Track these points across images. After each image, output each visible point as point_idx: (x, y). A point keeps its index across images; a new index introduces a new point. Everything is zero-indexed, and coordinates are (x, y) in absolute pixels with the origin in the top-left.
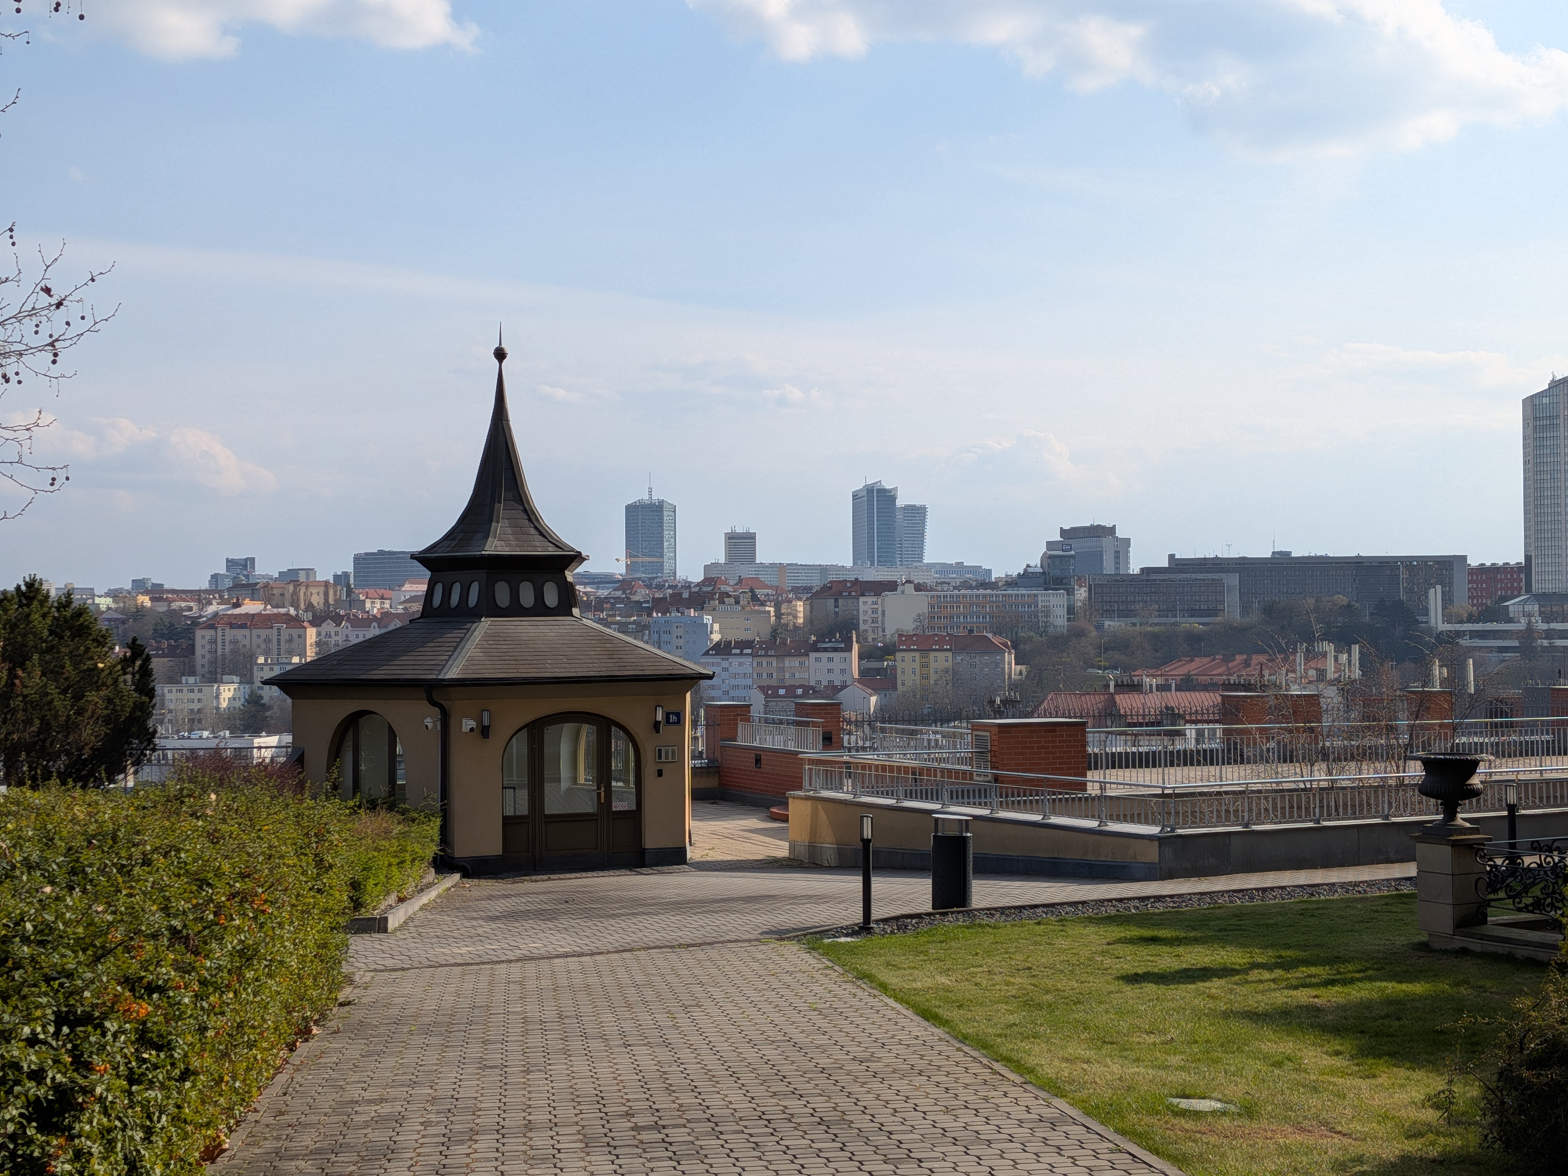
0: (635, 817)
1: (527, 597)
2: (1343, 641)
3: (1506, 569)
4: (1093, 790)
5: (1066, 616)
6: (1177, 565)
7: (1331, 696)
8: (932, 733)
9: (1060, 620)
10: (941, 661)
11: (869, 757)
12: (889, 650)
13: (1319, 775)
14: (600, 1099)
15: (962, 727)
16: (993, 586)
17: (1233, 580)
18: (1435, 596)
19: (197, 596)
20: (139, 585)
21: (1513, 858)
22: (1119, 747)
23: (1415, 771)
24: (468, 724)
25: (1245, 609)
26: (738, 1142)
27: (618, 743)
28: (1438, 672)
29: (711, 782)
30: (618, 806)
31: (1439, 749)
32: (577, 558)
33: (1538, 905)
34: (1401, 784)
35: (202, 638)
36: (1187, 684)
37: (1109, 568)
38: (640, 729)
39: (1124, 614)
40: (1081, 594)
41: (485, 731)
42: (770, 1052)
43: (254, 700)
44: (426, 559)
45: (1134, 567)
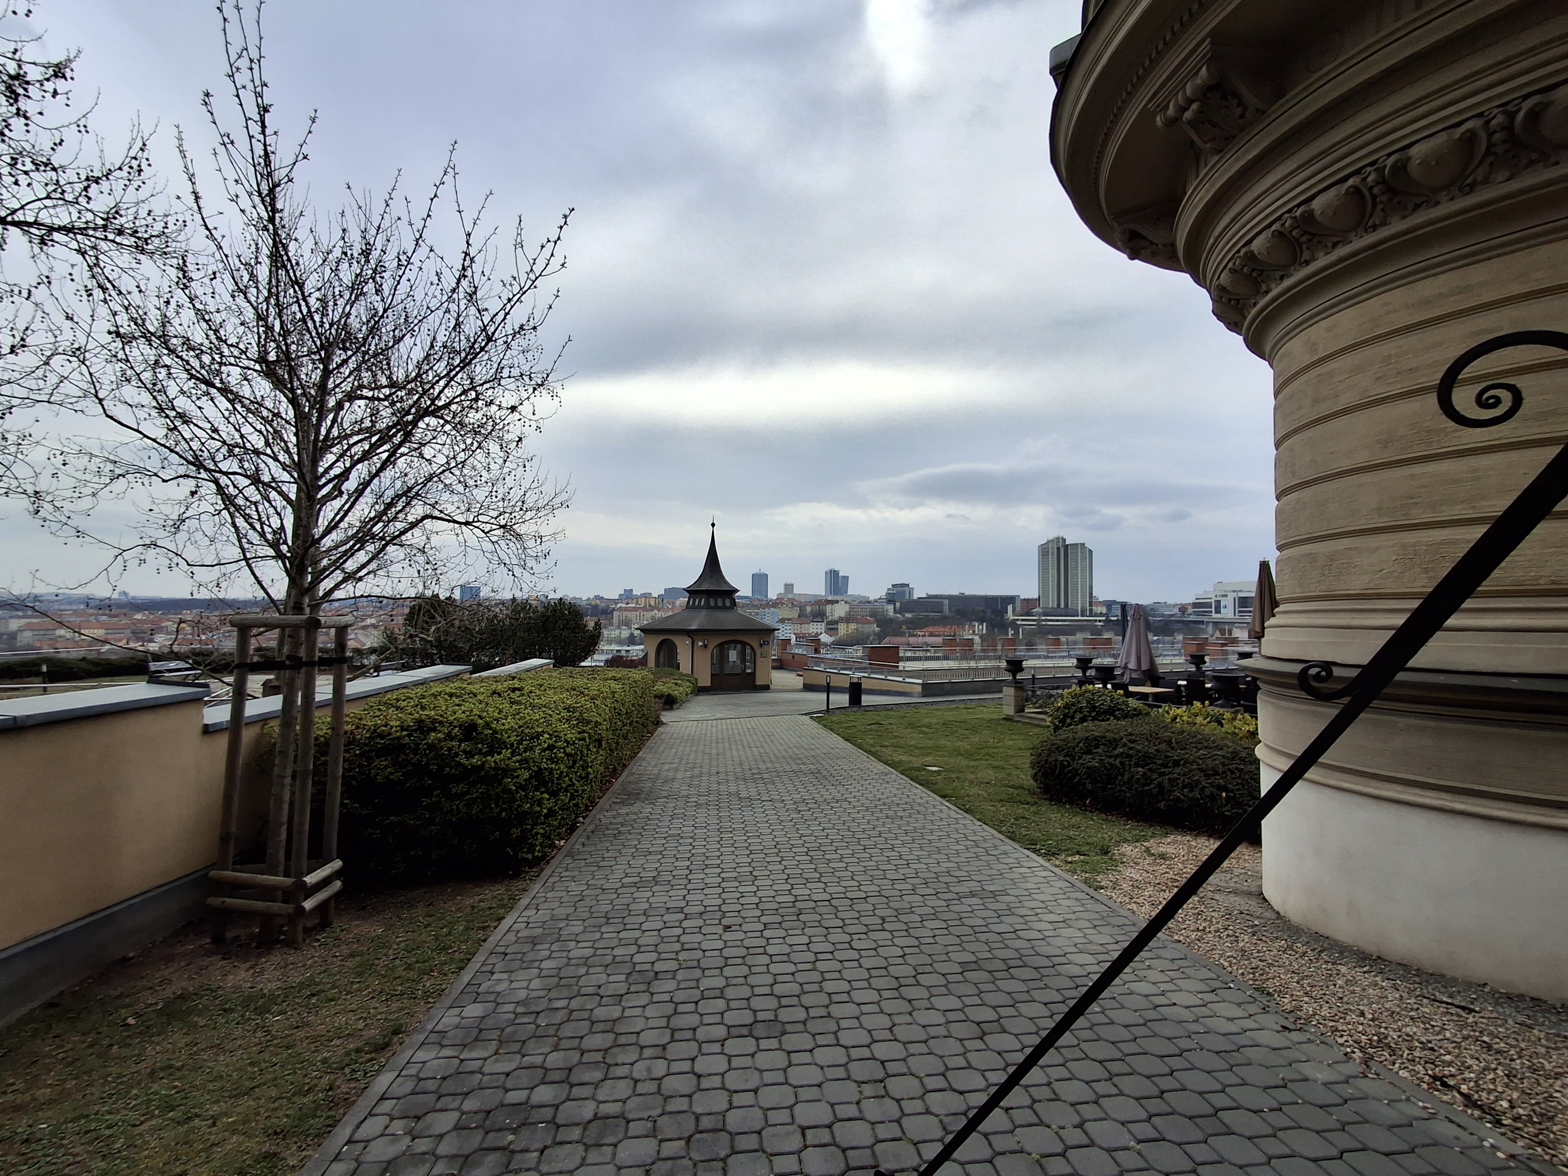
0: (753, 674)
1: (720, 603)
2: (981, 622)
3: (1032, 600)
4: (901, 668)
5: (893, 612)
6: (930, 597)
7: (977, 639)
8: (850, 650)
9: (891, 613)
10: (853, 626)
11: (828, 656)
12: (836, 622)
13: (973, 664)
14: (741, 764)
15: (860, 648)
16: (870, 602)
17: (946, 602)
18: (1010, 608)
19: (615, 601)
20: (597, 597)
21: (1033, 692)
22: (909, 654)
23: (1004, 664)
24: (700, 644)
25: (950, 611)
26: (785, 779)
27: (748, 651)
28: (1011, 632)
29: (778, 664)
30: (748, 671)
31: (1011, 655)
32: (737, 591)
33: (1040, 707)
34: (998, 668)
35: (615, 614)
36: (931, 635)
37: (907, 597)
38: (755, 645)
39: (911, 612)
40: (898, 605)
41: (705, 646)
42: (797, 751)
43: (632, 635)
44: (687, 590)
45: (915, 597)
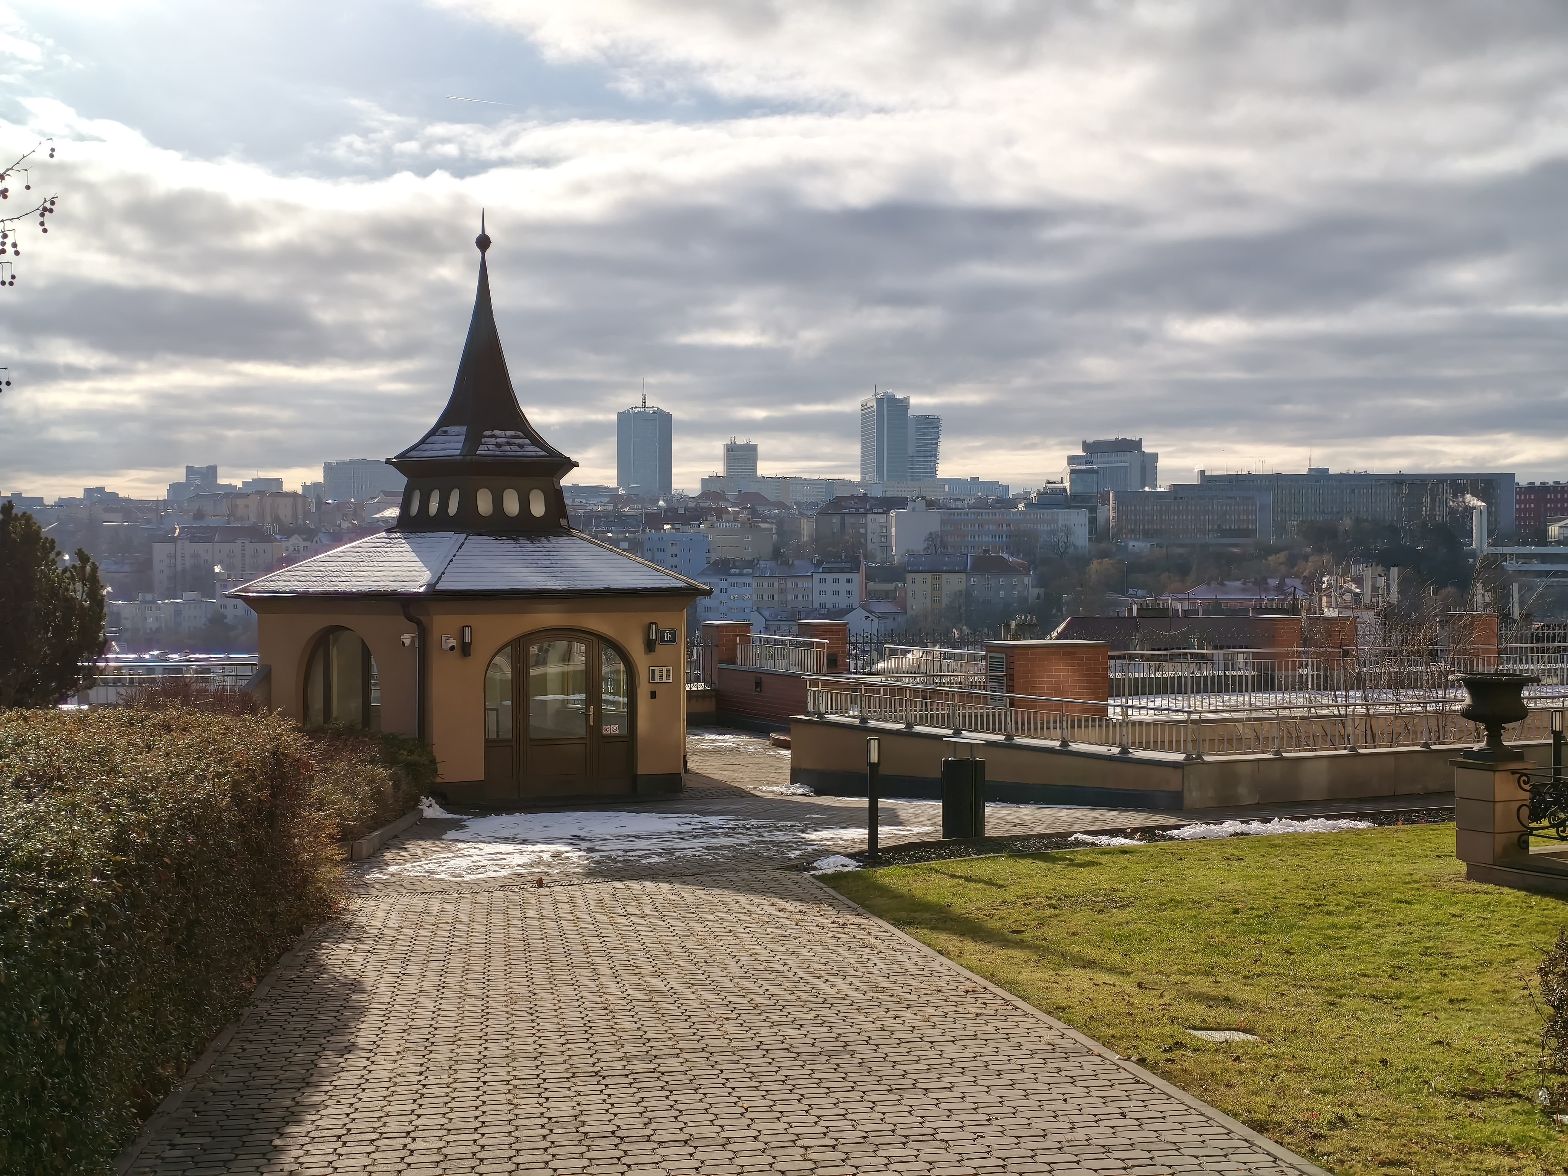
0: (628, 741)
2: (1381, 563)
3: (1556, 488)
4: (1115, 715)
5: (1088, 536)
6: (1208, 482)
7: (1367, 618)
9: (1081, 540)
10: (953, 583)
12: (898, 572)
16: (1011, 502)
17: (1265, 498)
18: (1479, 515)
19: (155, 506)
22: (1142, 672)
25: (1278, 529)
27: (609, 664)
28: (1482, 597)
29: (708, 710)
30: (609, 729)
31: (1483, 669)
32: (570, 466)
35: (160, 552)
36: (1215, 609)
37: (1135, 485)
39: (1149, 534)
40: (1106, 511)
44: (399, 465)
